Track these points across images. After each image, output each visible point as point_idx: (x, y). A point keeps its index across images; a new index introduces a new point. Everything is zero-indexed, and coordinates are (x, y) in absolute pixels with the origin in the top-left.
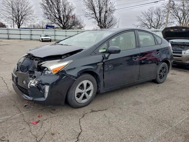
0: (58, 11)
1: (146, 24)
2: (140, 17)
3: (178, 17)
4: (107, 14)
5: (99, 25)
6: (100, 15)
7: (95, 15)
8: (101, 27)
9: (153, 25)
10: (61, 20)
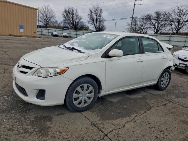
0: (73, 19)
4: (100, 23)
5: (96, 29)
6: (97, 23)
7: (94, 23)
10: (74, 25)
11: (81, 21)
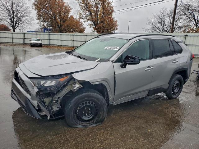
1: (158, 28)
2: (151, 20)
3: (194, 20)
9: (166, 29)
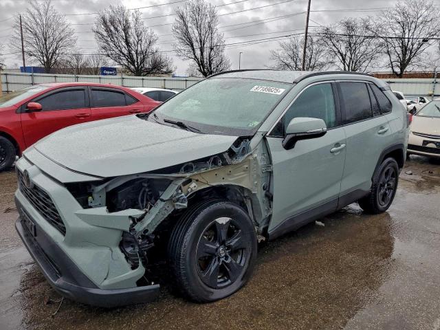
0: (127, 43)
4: (213, 53)
5: (200, 70)
6: (202, 53)
7: (194, 54)
8: (205, 74)
10: (132, 60)
11: (154, 47)
